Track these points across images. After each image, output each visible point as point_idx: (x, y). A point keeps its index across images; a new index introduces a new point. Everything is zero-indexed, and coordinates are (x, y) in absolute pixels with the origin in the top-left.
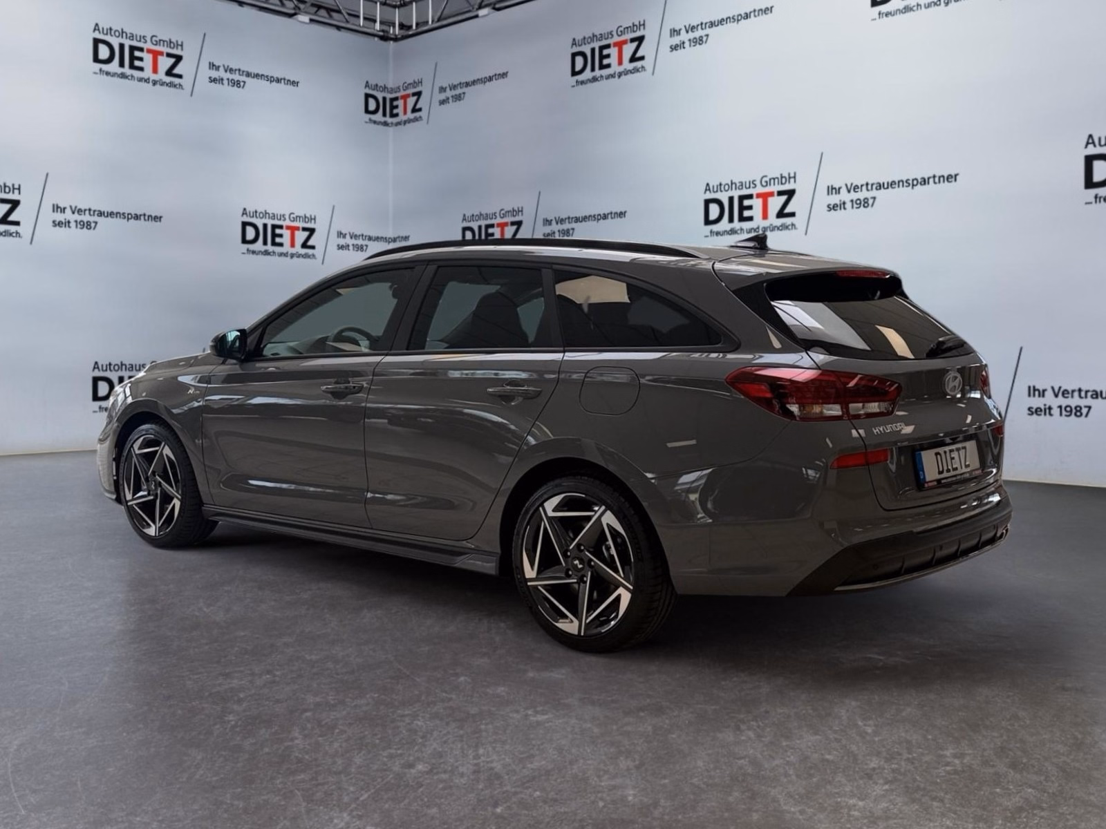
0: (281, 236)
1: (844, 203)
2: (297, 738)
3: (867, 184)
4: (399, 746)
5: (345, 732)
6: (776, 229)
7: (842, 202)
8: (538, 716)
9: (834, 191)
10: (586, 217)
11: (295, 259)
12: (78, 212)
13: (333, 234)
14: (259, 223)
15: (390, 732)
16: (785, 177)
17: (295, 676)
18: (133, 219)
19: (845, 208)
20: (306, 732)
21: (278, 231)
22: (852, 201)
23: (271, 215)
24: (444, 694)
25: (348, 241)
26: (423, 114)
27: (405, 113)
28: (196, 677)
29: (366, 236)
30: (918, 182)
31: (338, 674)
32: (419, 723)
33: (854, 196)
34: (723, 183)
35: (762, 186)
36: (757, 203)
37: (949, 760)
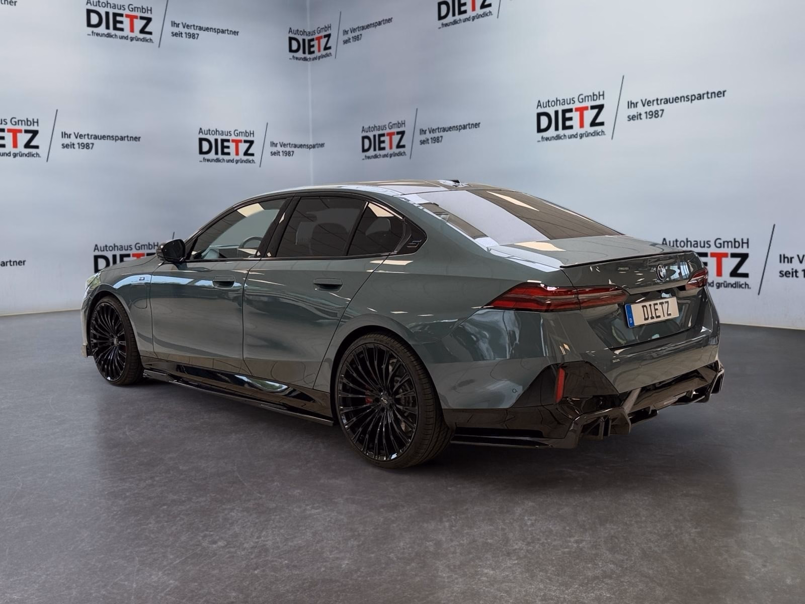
0: (228, 147)
1: (640, 115)
2: (150, 523)
3: (657, 100)
4: (213, 529)
5: (183, 519)
6: (590, 135)
7: (639, 114)
8: (313, 510)
9: (633, 105)
10: (450, 127)
11: (239, 164)
12: (80, 137)
13: (268, 144)
14: (212, 138)
15: (212, 520)
16: (596, 95)
17: (167, 481)
18: (119, 140)
19: (641, 119)
20: (159, 519)
21: (226, 144)
22: (646, 113)
23: (220, 132)
24: (259, 495)
25: (279, 148)
26: (331, 51)
27: (319, 51)
28: (104, 481)
29: (292, 145)
30: (695, 97)
31: (195, 480)
32: (233, 514)
33: (648, 109)
34: (551, 100)
35: (580, 102)
36: (575, 115)
37: (570, 544)
